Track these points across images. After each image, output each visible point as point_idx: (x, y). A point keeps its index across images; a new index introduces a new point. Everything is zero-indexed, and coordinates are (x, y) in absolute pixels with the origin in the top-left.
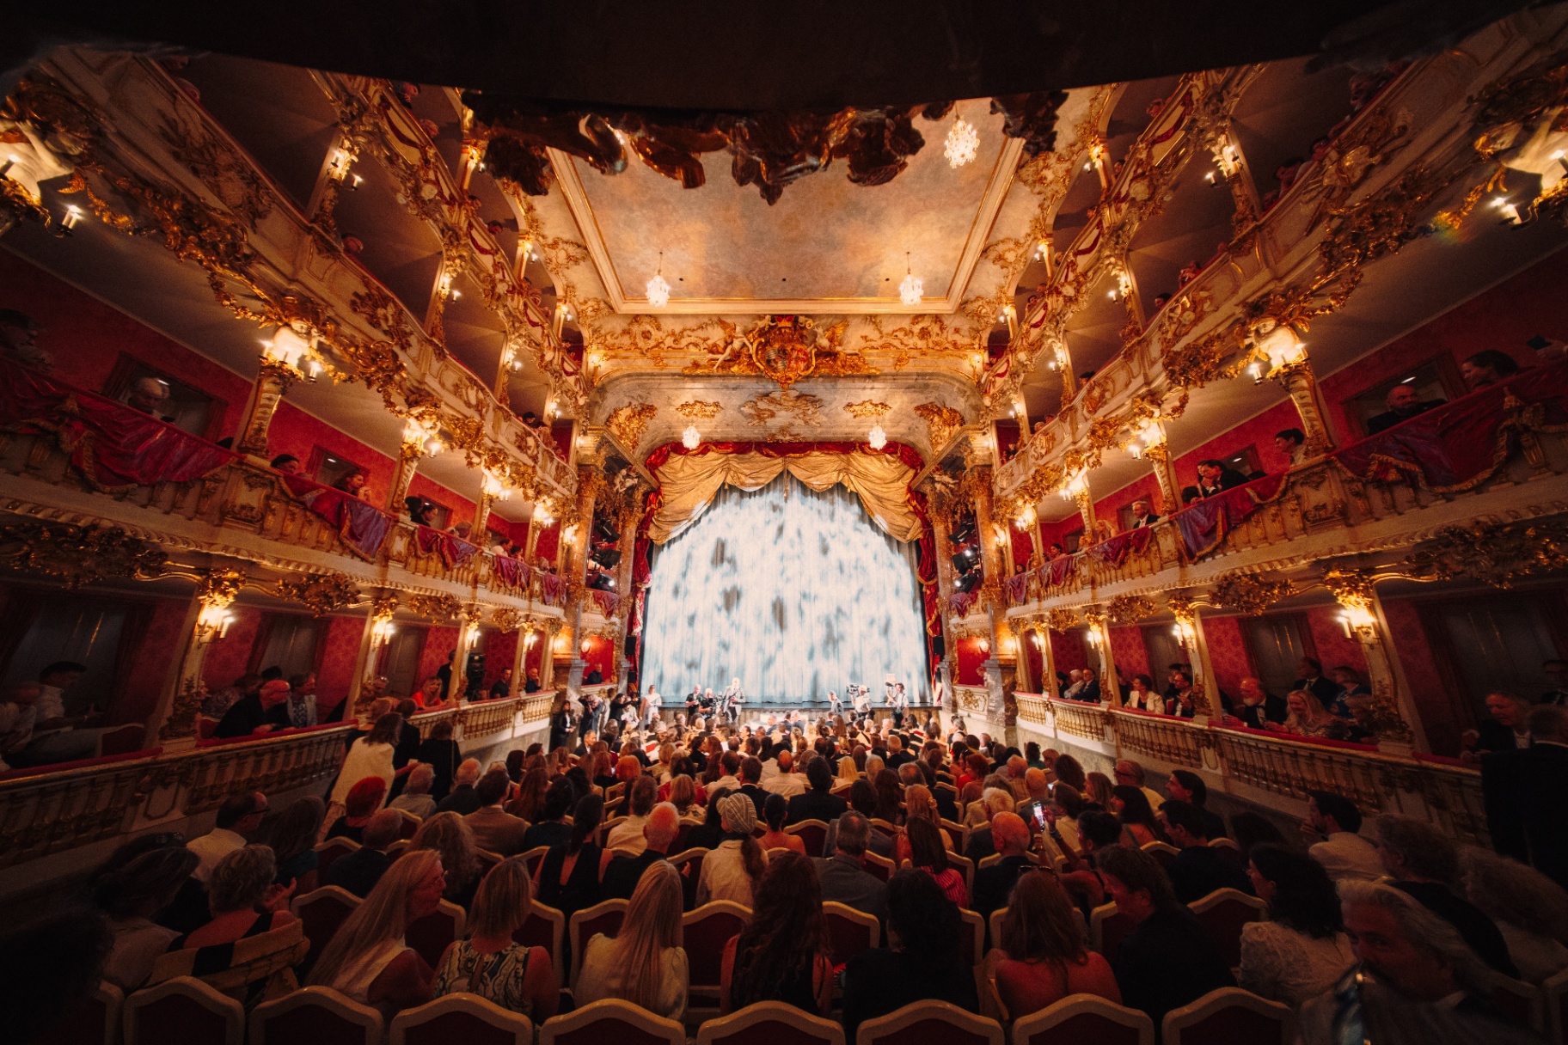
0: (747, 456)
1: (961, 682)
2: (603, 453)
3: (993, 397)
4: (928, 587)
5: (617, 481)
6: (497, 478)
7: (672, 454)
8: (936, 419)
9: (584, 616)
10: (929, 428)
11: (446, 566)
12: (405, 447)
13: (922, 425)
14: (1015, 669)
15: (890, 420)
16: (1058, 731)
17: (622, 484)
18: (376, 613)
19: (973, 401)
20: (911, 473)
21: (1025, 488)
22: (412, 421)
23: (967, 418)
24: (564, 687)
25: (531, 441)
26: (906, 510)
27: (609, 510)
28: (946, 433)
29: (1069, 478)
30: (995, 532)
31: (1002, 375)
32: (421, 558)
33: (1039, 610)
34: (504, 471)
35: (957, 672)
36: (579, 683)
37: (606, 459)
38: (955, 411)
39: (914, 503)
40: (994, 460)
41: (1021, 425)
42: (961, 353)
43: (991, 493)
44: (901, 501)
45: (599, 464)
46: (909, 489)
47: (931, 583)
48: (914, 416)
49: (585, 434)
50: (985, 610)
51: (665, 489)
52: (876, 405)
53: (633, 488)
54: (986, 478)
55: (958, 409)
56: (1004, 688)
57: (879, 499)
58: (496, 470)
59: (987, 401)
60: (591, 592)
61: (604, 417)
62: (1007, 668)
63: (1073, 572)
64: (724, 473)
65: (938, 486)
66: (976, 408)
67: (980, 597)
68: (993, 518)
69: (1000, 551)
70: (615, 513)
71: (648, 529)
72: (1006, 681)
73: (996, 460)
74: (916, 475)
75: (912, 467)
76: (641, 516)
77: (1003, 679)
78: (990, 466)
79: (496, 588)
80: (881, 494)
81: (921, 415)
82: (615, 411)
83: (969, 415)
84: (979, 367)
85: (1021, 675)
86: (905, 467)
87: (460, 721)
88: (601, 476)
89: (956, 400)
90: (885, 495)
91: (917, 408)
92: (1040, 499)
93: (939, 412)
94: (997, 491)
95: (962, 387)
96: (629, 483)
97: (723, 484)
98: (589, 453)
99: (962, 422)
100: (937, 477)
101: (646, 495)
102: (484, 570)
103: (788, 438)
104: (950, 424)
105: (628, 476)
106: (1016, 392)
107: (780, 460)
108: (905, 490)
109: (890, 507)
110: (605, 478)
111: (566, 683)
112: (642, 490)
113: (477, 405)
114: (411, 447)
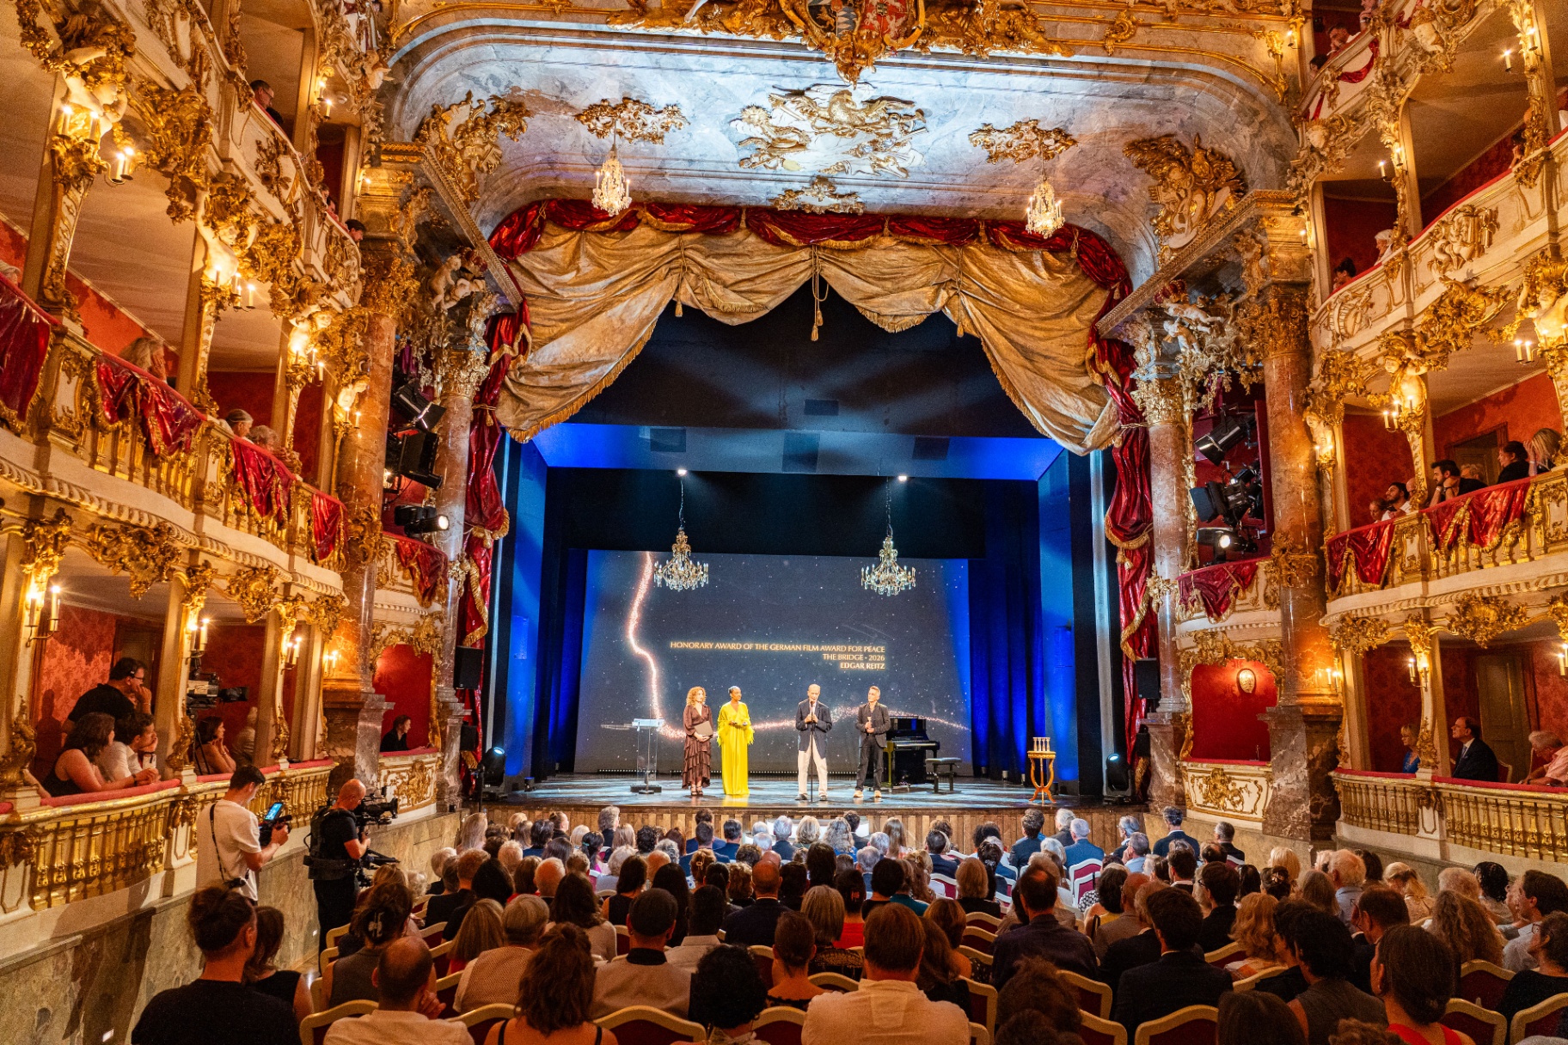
0: (727, 241)
1: (1198, 755)
2: (414, 212)
3: (1330, 128)
4: (1129, 554)
5: (440, 285)
6: (227, 248)
7: (550, 228)
8: (1176, 175)
9: (380, 595)
10: (1154, 194)
11: (150, 453)
12: (61, 149)
13: (1137, 186)
14: (1336, 725)
15: (1067, 172)
16: (1451, 846)
17: (449, 291)
18: (28, 556)
19: (1272, 135)
20: (1099, 299)
21: (1409, 337)
22: (74, 83)
23: (1253, 173)
24: (348, 752)
25: (288, 167)
26: (1084, 382)
27: (418, 355)
28: (1196, 209)
29: (1532, 313)
30: (1308, 432)
31: (1355, 77)
32: (104, 431)
33: (1424, 597)
34: (242, 236)
35: (1190, 733)
36: (375, 747)
37: (418, 228)
38: (1223, 158)
39: (1106, 367)
40: (1315, 273)
41: (1401, 192)
42: (1251, 23)
43: (1304, 350)
44: (1074, 361)
45: (405, 238)
46: (1095, 335)
47: (1134, 544)
48: (1124, 163)
49: (375, 162)
50: (1271, 603)
51: (535, 311)
52: (1047, 134)
53: (466, 304)
54: (1296, 312)
55: (1231, 153)
56: (1311, 764)
57: (1026, 353)
58: (228, 233)
59: (1315, 136)
60: (391, 541)
61: (411, 124)
62: (1323, 722)
63: (1524, 517)
64: (673, 279)
65: (1171, 329)
66: (1279, 153)
67: (1261, 574)
68: (1303, 404)
69: (1317, 473)
70: (428, 363)
71: (494, 403)
72: (1316, 750)
73: (1320, 273)
74: (1110, 304)
75: (1103, 285)
76: (484, 371)
77: (1310, 746)
78: (1305, 286)
79: (232, 519)
80: (1031, 344)
81: (1141, 164)
82: (434, 113)
83: (1259, 169)
84: (1290, 55)
85: (1350, 737)
86: (1088, 285)
87: (185, 818)
88: (409, 269)
89: (1232, 131)
90: (1040, 346)
91: (1134, 146)
92: (1443, 360)
93: (1184, 161)
94: (1323, 340)
95: (1248, 102)
96: (465, 289)
97: (672, 305)
98: (382, 210)
99: (1240, 186)
100: (1171, 308)
101: (493, 322)
102: (215, 472)
103: (828, 202)
104: (1208, 187)
105: (462, 273)
106: (1393, 117)
107: (804, 254)
108: (1083, 336)
109: (1049, 372)
110: (416, 275)
111: (352, 746)
112: (486, 309)
113: (192, 63)
114: (77, 151)
